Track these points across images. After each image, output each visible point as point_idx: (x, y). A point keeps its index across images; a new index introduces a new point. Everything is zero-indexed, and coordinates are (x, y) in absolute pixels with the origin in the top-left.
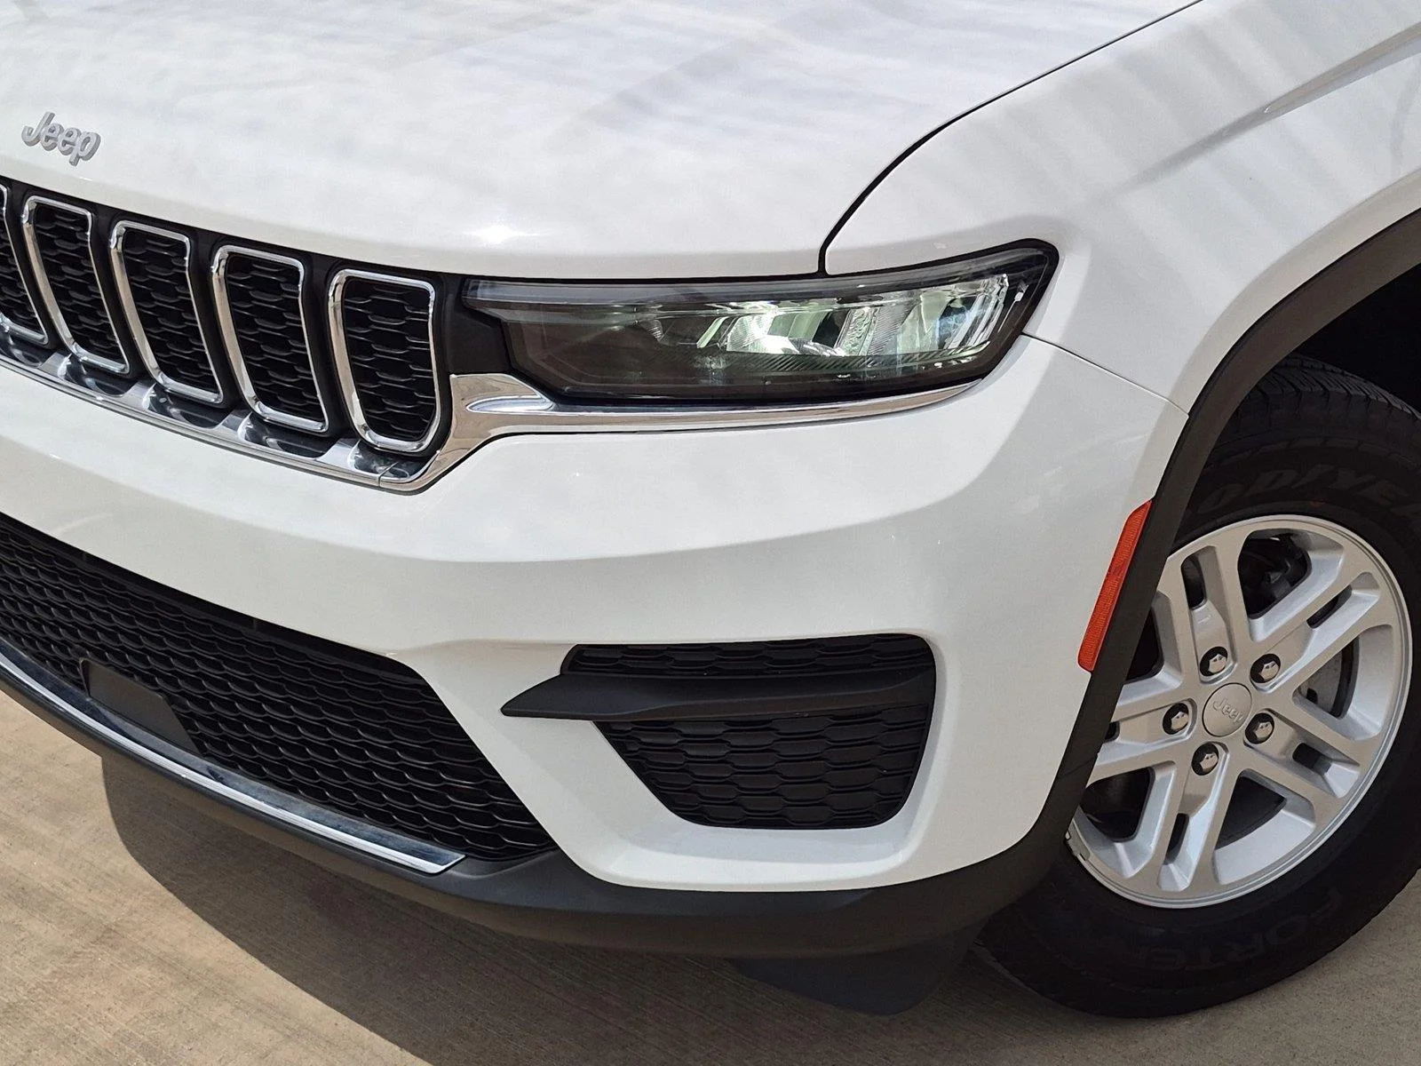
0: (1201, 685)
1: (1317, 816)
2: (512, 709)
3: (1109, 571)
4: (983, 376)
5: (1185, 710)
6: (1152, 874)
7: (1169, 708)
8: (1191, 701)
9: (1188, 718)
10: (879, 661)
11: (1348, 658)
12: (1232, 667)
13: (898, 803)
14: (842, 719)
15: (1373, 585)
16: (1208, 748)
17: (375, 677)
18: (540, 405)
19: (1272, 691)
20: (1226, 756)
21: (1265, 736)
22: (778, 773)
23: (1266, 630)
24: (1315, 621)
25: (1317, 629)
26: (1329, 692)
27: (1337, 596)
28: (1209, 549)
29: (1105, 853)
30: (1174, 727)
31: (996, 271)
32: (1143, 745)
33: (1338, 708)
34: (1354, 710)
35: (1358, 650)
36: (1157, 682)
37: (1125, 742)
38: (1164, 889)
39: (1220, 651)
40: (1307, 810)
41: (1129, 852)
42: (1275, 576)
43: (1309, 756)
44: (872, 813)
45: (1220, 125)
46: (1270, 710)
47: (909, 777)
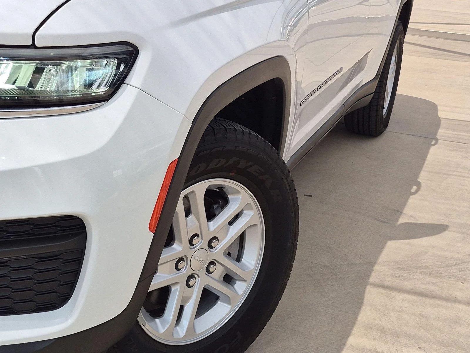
0: (190, 249)
1: (232, 302)
3: (162, 188)
4: (108, 100)
5: (183, 260)
6: (170, 332)
7: (178, 259)
8: (186, 256)
9: (185, 263)
10: (60, 230)
11: (242, 238)
12: (201, 242)
13: (68, 298)
14: (42, 259)
15: (251, 209)
16: (192, 276)
19: (216, 252)
20: (199, 279)
21: (213, 270)
22: (10, 287)
23: (214, 226)
24: (231, 223)
25: (232, 227)
26: (235, 253)
27: (238, 213)
28: (193, 192)
29: (152, 324)
30: (179, 267)
32: (167, 275)
33: (239, 259)
34: (244, 259)
35: (245, 234)
36: (173, 248)
37: (161, 275)
38: (175, 337)
39: (196, 235)
40: (228, 301)
41: (162, 323)
42: (215, 206)
43: (228, 279)
44: (55, 304)
46: (215, 260)
47: (73, 285)
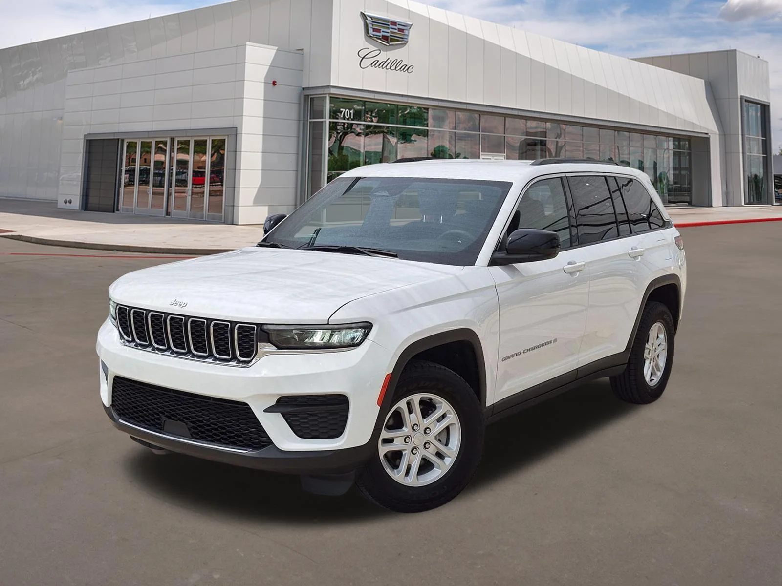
0: (412, 432)
1: (442, 468)
2: (265, 411)
4: (360, 345)
7: (405, 437)
8: (410, 436)
9: (410, 440)
11: (447, 430)
12: (420, 429)
13: (342, 433)
15: (451, 414)
16: (415, 448)
17: (237, 407)
18: (274, 348)
19: (429, 436)
20: (419, 451)
21: (428, 447)
23: (427, 421)
24: (439, 421)
26: (443, 440)
27: (443, 415)
28: (412, 399)
30: (407, 441)
31: (360, 327)
32: (400, 444)
33: (446, 444)
34: (450, 445)
35: (449, 428)
36: (402, 430)
37: (395, 443)
38: (405, 482)
39: (416, 425)
40: (439, 467)
43: (440, 455)
45: (408, 307)
46: (429, 441)
